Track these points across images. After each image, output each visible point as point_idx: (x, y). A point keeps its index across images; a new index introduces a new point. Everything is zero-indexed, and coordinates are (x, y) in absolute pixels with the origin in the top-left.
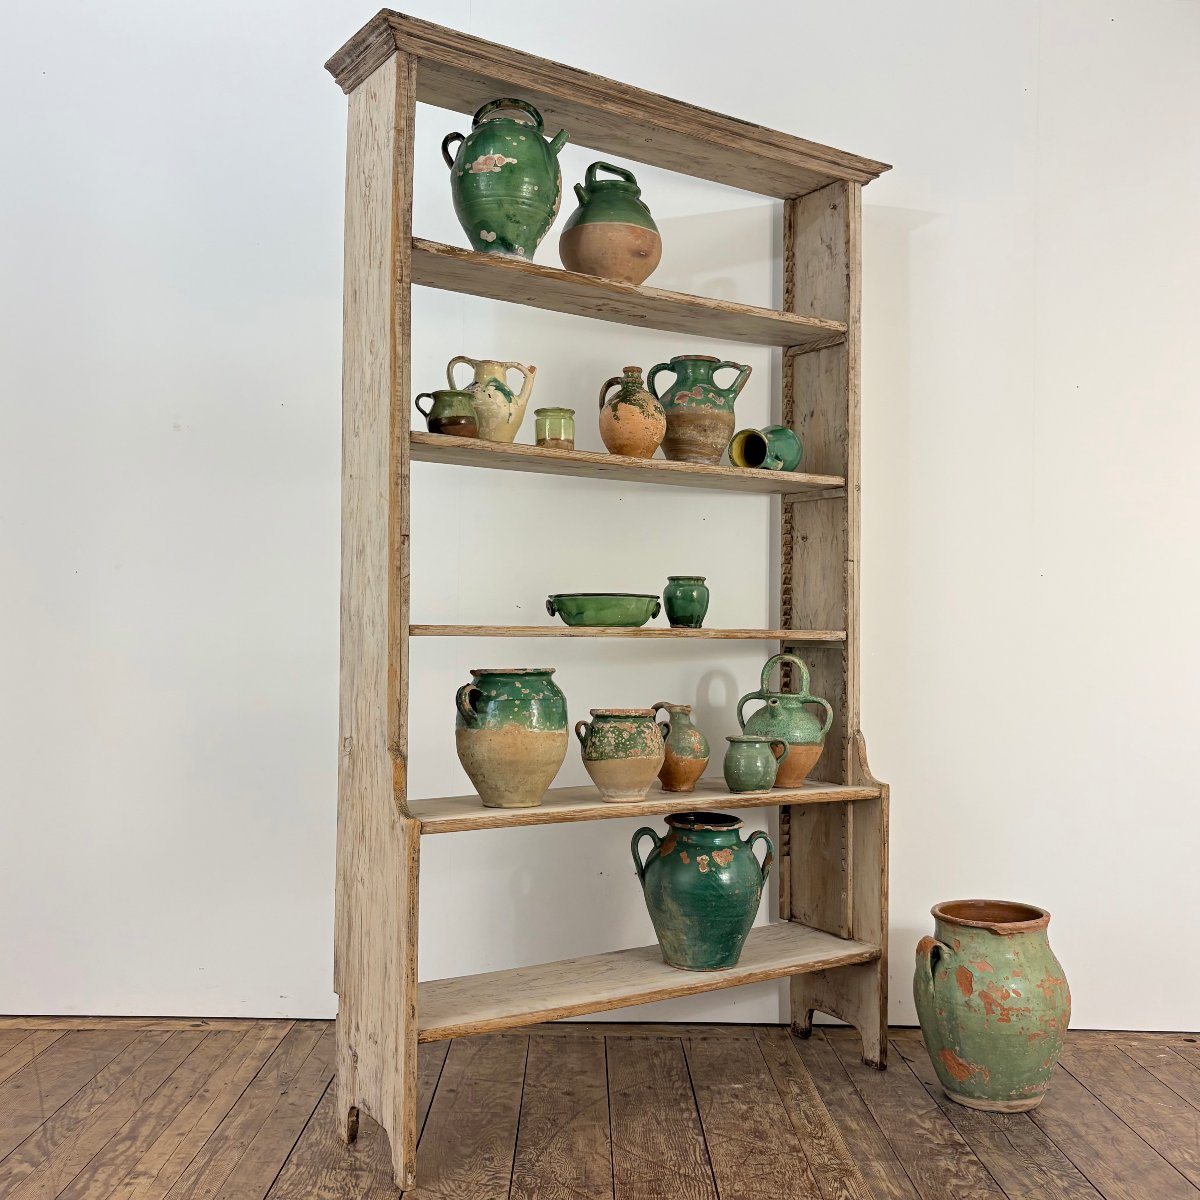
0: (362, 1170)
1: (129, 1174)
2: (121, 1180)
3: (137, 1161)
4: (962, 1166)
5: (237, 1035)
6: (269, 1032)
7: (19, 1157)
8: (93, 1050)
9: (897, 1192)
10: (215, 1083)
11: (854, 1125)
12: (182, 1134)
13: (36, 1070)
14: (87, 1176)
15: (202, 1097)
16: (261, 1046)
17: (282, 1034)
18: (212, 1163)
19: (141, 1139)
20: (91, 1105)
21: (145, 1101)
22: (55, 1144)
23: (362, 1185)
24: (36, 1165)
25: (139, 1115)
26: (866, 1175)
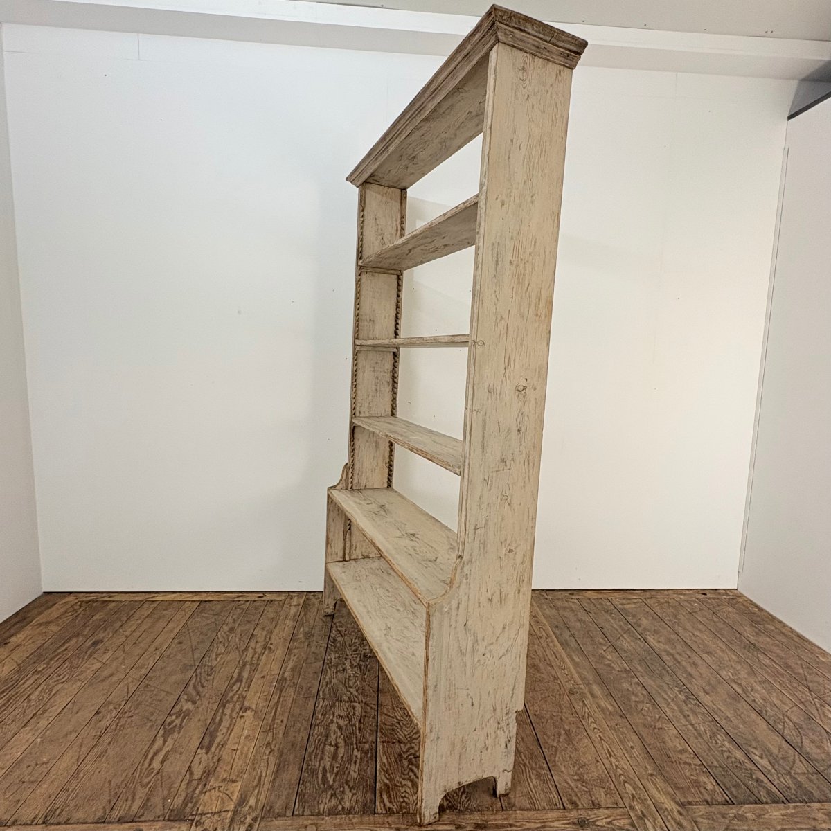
0: (355, 701)
1: (241, 709)
2: (238, 713)
3: (244, 698)
4: (634, 686)
5: (280, 603)
6: (295, 601)
7: (185, 697)
8: (214, 615)
9: (610, 708)
10: (275, 639)
11: (577, 659)
12: (263, 677)
13: (188, 630)
14: (221, 711)
15: (270, 649)
16: (293, 611)
17: (302, 601)
18: (281, 699)
19: (244, 681)
20: (217, 655)
21: (243, 651)
22: (203, 687)
23: (357, 713)
24: (194, 703)
25: (241, 662)
26: (593, 695)
